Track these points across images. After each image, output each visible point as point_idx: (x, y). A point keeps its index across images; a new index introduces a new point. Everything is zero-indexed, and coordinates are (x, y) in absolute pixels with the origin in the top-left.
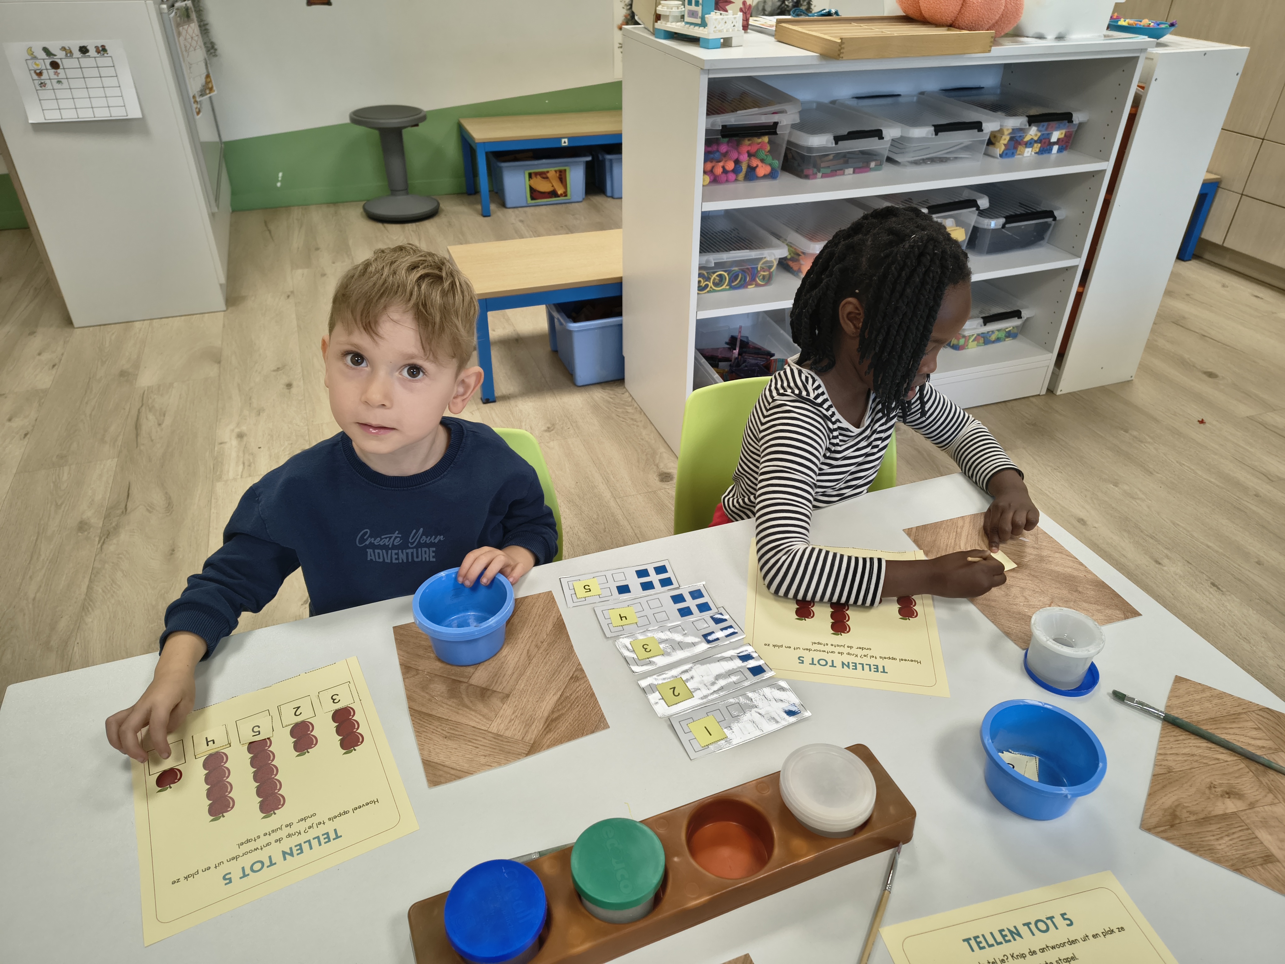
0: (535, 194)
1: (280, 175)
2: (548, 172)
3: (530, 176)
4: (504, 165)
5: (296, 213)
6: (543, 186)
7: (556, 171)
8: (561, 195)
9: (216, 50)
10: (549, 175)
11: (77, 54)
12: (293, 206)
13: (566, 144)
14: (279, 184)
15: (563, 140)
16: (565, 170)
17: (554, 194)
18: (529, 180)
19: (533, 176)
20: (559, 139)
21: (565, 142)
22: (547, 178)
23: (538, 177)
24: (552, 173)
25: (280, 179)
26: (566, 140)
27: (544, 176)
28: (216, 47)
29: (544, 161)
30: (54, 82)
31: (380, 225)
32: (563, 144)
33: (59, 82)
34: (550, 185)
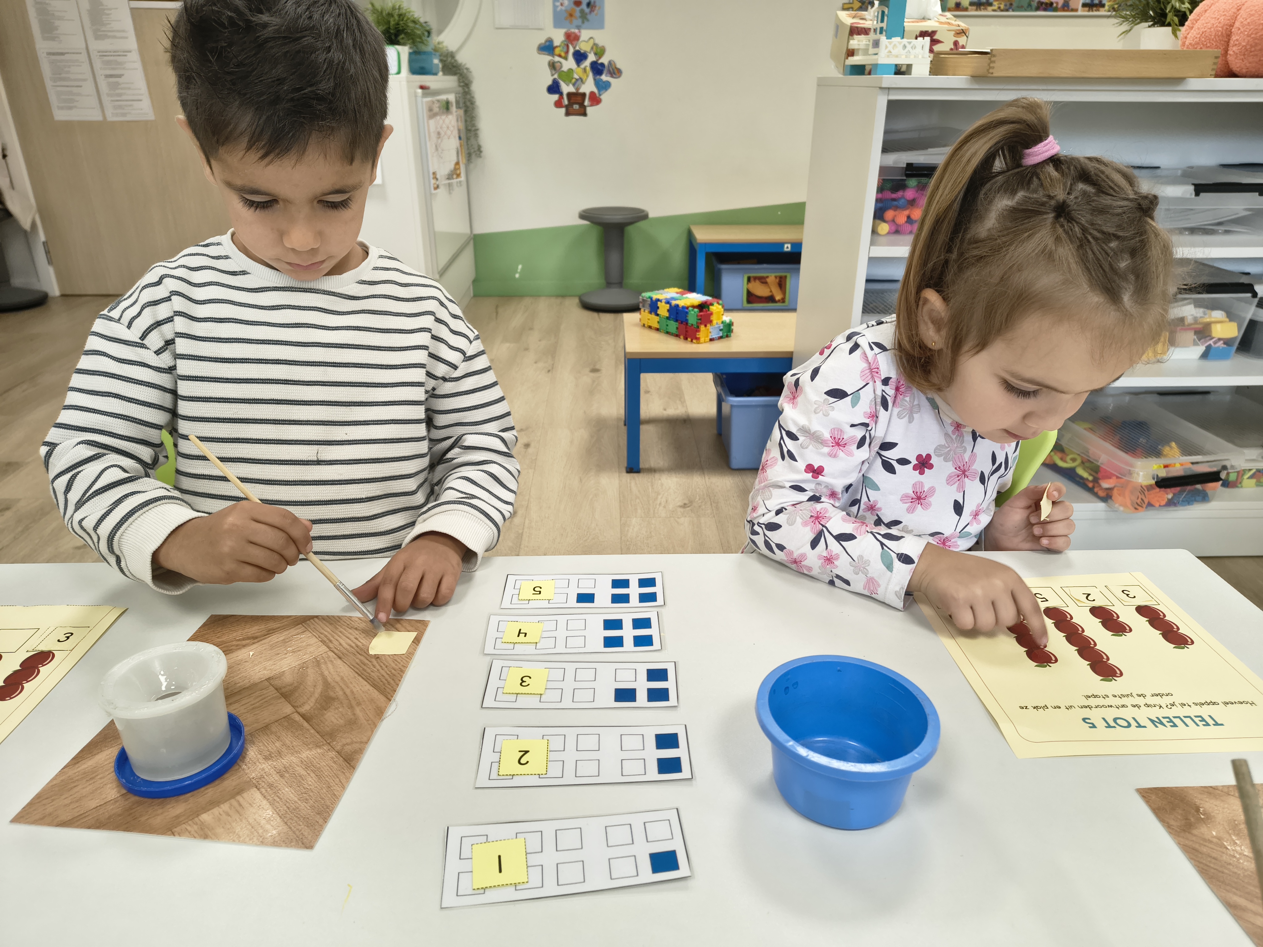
0: (752, 298)
1: (520, 267)
2: (767, 277)
3: (749, 279)
4: (723, 266)
5: (527, 301)
6: (760, 290)
7: (776, 277)
8: (779, 301)
9: (481, 152)
10: (768, 280)
12: (527, 296)
13: (789, 249)
14: (517, 276)
15: (786, 246)
16: (786, 277)
17: (771, 299)
18: (748, 284)
19: (752, 279)
20: (782, 244)
21: (787, 248)
22: (766, 283)
23: (757, 281)
24: (772, 278)
25: (519, 271)
26: (789, 246)
27: (763, 280)
28: (482, 149)
29: (765, 266)
31: (595, 315)
32: (786, 250)
34: (769, 290)
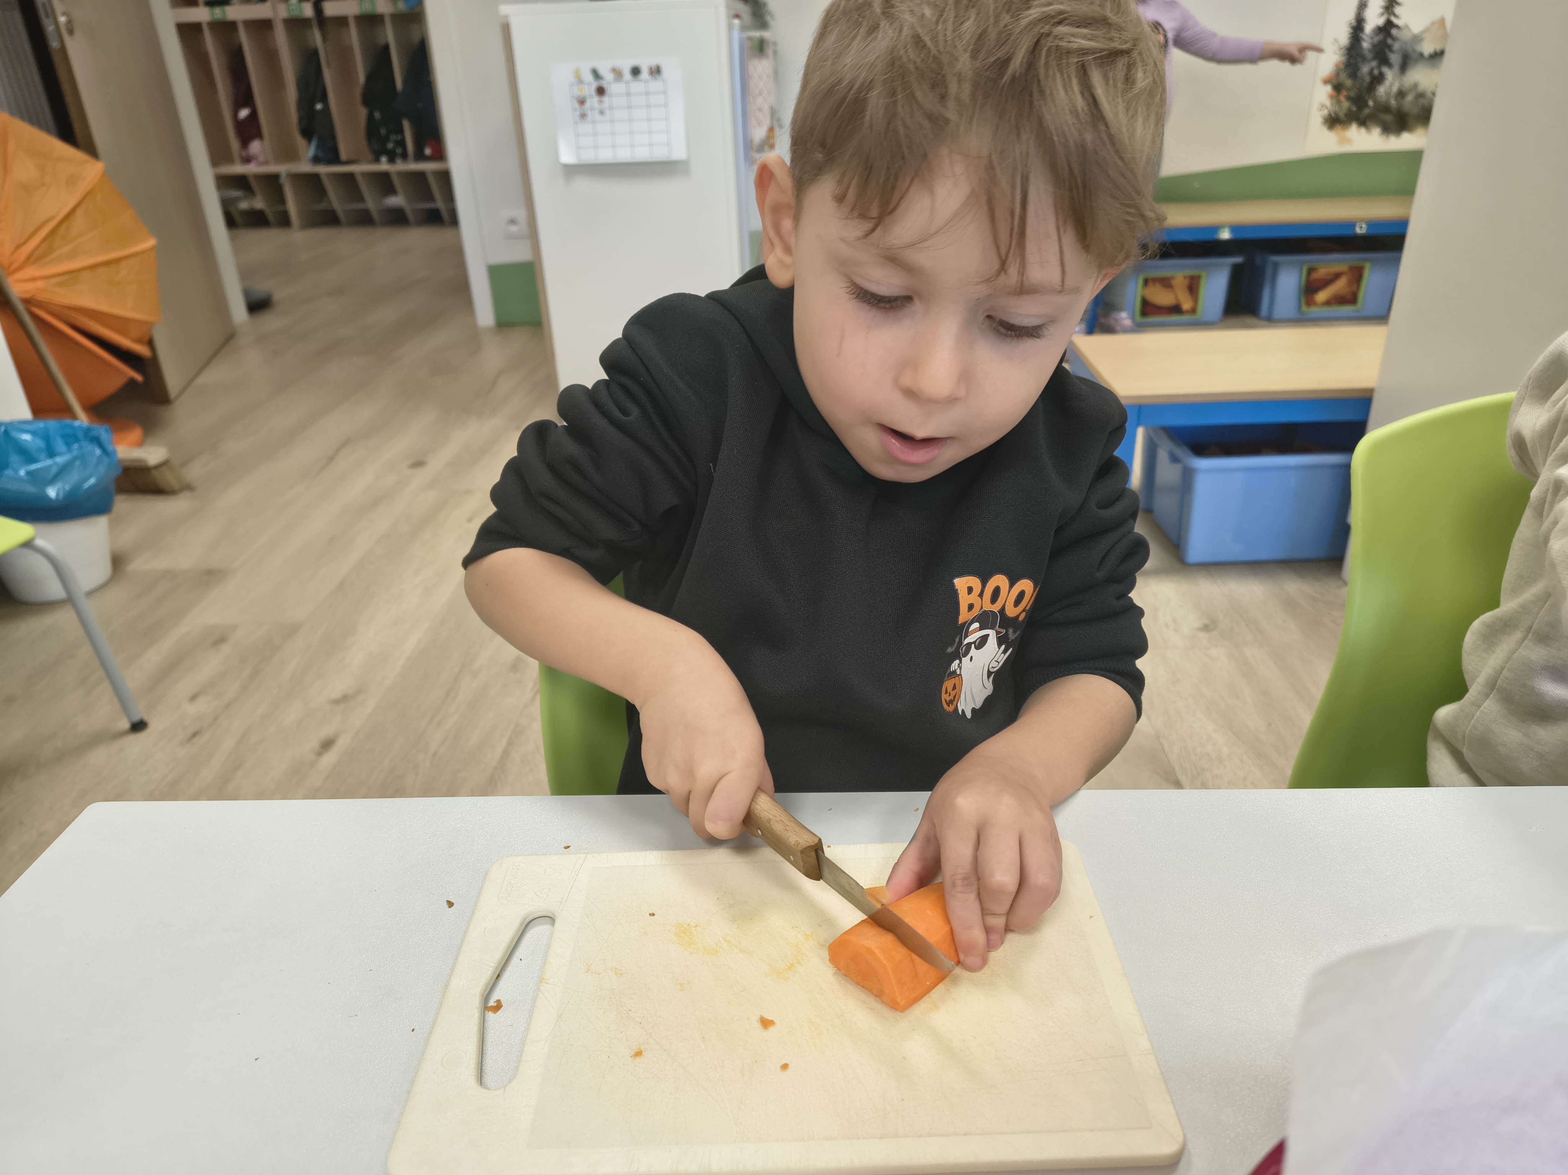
0: (1148, 309)
2: (1173, 277)
3: (1146, 282)
6: (1162, 297)
7: (1185, 277)
8: (1188, 312)
10: (1174, 282)
11: (627, 75)
13: (1226, 237)
15: (1224, 231)
16: (1199, 275)
17: (1176, 309)
18: (1143, 289)
19: (1150, 282)
20: (1218, 230)
21: (1225, 234)
22: (1170, 286)
23: (1158, 284)
24: (1179, 279)
27: (1166, 283)
29: (1173, 261)
30: (596, 112)
32: (1222, 237)
33: (602, 112)
34: (1174, 296)
